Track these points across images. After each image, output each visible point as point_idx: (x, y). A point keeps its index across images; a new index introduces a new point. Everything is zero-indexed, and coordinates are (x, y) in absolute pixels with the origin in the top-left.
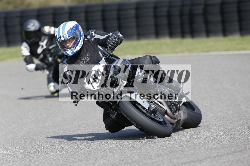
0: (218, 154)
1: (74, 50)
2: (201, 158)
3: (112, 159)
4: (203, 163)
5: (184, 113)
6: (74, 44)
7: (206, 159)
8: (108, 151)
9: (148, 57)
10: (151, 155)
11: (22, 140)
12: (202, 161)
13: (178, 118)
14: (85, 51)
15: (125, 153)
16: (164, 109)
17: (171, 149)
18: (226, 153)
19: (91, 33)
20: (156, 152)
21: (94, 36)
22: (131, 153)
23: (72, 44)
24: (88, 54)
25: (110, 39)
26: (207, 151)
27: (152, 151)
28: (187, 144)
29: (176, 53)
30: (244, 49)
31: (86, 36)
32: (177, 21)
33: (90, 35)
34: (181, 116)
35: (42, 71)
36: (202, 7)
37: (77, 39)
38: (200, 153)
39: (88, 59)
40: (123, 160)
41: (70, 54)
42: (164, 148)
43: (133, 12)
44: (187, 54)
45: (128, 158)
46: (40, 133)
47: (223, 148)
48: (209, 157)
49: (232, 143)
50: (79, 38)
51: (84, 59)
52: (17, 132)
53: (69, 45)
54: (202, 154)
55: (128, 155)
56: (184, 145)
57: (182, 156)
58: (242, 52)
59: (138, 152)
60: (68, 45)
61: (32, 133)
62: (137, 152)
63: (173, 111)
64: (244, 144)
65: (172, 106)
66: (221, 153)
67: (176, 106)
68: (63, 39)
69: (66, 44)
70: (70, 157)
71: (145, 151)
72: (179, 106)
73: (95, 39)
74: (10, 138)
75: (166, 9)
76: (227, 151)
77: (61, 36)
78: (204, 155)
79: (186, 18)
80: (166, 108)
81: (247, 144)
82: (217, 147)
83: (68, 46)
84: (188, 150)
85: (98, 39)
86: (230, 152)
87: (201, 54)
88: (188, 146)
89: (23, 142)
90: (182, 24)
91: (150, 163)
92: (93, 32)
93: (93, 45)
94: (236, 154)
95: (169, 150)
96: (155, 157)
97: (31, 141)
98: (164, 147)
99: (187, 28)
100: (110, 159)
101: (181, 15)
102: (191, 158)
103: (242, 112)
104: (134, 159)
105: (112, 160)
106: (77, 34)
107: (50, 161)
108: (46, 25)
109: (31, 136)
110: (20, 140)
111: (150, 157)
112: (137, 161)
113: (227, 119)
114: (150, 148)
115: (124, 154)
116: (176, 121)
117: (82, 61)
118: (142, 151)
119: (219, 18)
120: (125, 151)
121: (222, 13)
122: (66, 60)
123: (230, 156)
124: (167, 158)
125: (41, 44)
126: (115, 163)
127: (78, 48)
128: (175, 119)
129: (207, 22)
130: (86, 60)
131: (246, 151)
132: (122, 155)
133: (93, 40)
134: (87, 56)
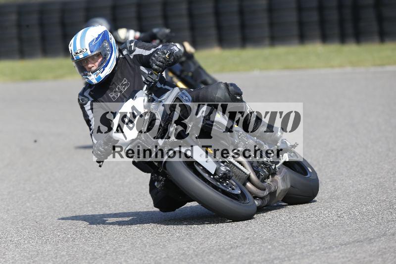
1: (100, 74)
2: (371, 236)
4: (375, 244)
5: (283, 179)
6: (100, 65)
7: (379, 237)
9: (222, 86)
10: (292, 231)
11: (89, 205)
12: (373, 241)
13: (270, 188)
14: (119, 77)
16: (246, 174)
19: (128, 45)
21: (134, 50)
23: (97, 64)
24: (125, 81)
25: (156, 55)
26: (381, 225)
29: (332, 67)
31: (120, 51)
33: (126, 48)
34: (278, 184)
37: (106, 55)
38: (370, 228)
39: (124, 88)
40: (248, 238)
41: (95, 81)
44: (349, 69)
45: (255, 235)
46: (117, 194)
48: (384, 235)
50: (108, 54)
51: (119, 88)
52: (80, 192)
53: (93, 67)
54: (373, 229)
55: (256, 231)
57: (341, 232)
60: (90, 66)
61: (104, 195)
63: (262, 176)
65: (262, 168)
67: (269, 169)
68: (81, 56)
69: (88, 64)
72: (273, 167)
73: (135, 56)
74: (68, 202)
77: (79, 52)
78: (376, 230)
80: (248, 171)
83: (90, 68)
84: (350, 223)
85: (140, 56)
89: (90, 209)
91: (290, 243)
92: (133, 44)
93: (132, 65)
96: (298, 233)
97: (103, 208)
99: (349, 27)
100: (228, 237)
101: (340, 7)
102: (355, 236)
104: (264, 237)
105: (230, 239)
106: (105, 48)
107: (132, 238)
109: (102, 200)
110: (85, 205)
111: (291, 234)
112: (270, 240)
116: (266, 193)
117: (115, 92)
122: (89, 90)
124: (318, 235)
126: (235, 243)
127: (108, 70)
128: (265, 190)
130: (121, 92)
133: (132, 57)
134: (122, 85)
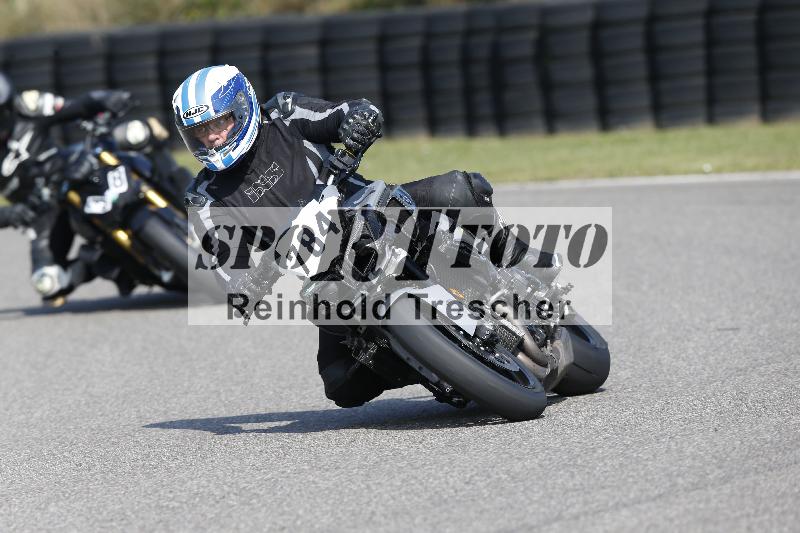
0: (587, 509)
1: (231, 153)
2: (532, 521)
3: (247, 525)
6: (231, 136)
8: (233, 500)
9: (460, 177)
14: (264, 158)
15: (289, 505)
16: (517, 337)
17: (436, 493)
18: (611, 504)
19: (281, 101)
20: (388, 500)
21: (293, 112)
22: (308, 506)
23: (225, 133)
24: (275, 167)
27: (375, 497)
28: (489, 477)
30: (667, 172)
32: (451, 80)
33: (278, 107)
34: (559, 356)
35: (21, 229)
36: (532, 35)
37: (241, 118)
38: (529, 504)
41: (220, 166)
42: (414, 487)
43: (312, 52)
45: (299, 523)
47: (603, 488)
49: (631, 474)
50: (246, 117)
51: (262, 180)
53: (217, 139)
54: (536, 506)
55: (301, 512)
56: (477, 478)
57: (473, 514)
58: (661, 180)
59: (330, 502)
60: (212, 137)
62: (326, 502)
63: (538, 340)
64: (669, 475)
66: (596, 504)
68: (197, 119)
70: (112, 520)
71: (353, 500)
73: (294, 122)
75: (416, 42)
76: (614, 497)
77: (193, 111)
78: (542, 510)
79: (481, 72)
80: (521, 333)
81: (678, 475)
82: (581, 484)
83: (213, 142)
84: (490, 496)
86: (624, 500)
87: (532, 186)
88: (490, 483)
90: (469, 92)
92: (289, 100)
93: (289, 138)
94: (643, 507)
95: (428, 494)
96: (385, 516)
98: (413, 485)
99: (484, 103)
100: (242, 526)
101: (466, 61)
103: (661, 372)
104: (317, 526)
106: (241, 104)
108: (29, 88)
111: (371, 518)
113: (613, 395)
114: (368, 487)
115: (286, 509)
116: (548, 371)
118: (345, 500)
119: (586, 72)
120: (288, 500)
121: (597, 54)
122: (205, 184)
123: (625, 512)
125: (14, 145)
127: (245, 146)
128: (546, 366)
129: (547, 86)
130: (267, 186)
131: (677, 496)
132: (280, 510)
133: (287, 123)
134: (269, 174)
